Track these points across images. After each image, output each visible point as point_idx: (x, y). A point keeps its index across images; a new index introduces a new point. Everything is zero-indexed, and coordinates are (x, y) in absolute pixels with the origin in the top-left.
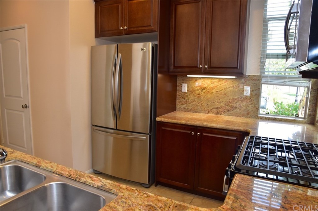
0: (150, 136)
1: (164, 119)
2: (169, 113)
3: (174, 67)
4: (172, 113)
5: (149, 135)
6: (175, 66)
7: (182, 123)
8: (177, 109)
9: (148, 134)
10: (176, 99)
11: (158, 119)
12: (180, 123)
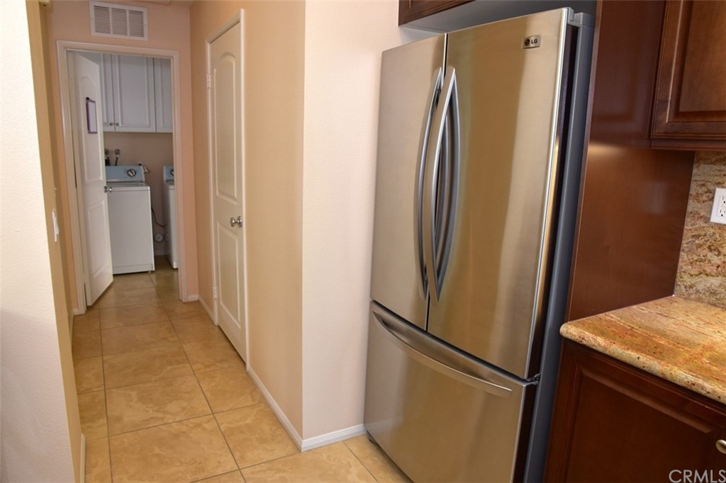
0: (531, 392)
1: (591, 335)
2: (635, 307)
3: (677, 113)
4: (651, 303)
5: (524, 386)
6: (682, 109)
7: (669, 378)
8: (677, 288)
9: (524, 381)
10: (675, 248)
11: (570, 330)
12: (660, 375)
